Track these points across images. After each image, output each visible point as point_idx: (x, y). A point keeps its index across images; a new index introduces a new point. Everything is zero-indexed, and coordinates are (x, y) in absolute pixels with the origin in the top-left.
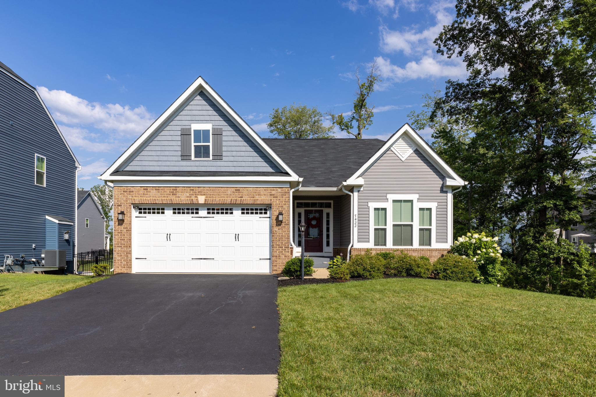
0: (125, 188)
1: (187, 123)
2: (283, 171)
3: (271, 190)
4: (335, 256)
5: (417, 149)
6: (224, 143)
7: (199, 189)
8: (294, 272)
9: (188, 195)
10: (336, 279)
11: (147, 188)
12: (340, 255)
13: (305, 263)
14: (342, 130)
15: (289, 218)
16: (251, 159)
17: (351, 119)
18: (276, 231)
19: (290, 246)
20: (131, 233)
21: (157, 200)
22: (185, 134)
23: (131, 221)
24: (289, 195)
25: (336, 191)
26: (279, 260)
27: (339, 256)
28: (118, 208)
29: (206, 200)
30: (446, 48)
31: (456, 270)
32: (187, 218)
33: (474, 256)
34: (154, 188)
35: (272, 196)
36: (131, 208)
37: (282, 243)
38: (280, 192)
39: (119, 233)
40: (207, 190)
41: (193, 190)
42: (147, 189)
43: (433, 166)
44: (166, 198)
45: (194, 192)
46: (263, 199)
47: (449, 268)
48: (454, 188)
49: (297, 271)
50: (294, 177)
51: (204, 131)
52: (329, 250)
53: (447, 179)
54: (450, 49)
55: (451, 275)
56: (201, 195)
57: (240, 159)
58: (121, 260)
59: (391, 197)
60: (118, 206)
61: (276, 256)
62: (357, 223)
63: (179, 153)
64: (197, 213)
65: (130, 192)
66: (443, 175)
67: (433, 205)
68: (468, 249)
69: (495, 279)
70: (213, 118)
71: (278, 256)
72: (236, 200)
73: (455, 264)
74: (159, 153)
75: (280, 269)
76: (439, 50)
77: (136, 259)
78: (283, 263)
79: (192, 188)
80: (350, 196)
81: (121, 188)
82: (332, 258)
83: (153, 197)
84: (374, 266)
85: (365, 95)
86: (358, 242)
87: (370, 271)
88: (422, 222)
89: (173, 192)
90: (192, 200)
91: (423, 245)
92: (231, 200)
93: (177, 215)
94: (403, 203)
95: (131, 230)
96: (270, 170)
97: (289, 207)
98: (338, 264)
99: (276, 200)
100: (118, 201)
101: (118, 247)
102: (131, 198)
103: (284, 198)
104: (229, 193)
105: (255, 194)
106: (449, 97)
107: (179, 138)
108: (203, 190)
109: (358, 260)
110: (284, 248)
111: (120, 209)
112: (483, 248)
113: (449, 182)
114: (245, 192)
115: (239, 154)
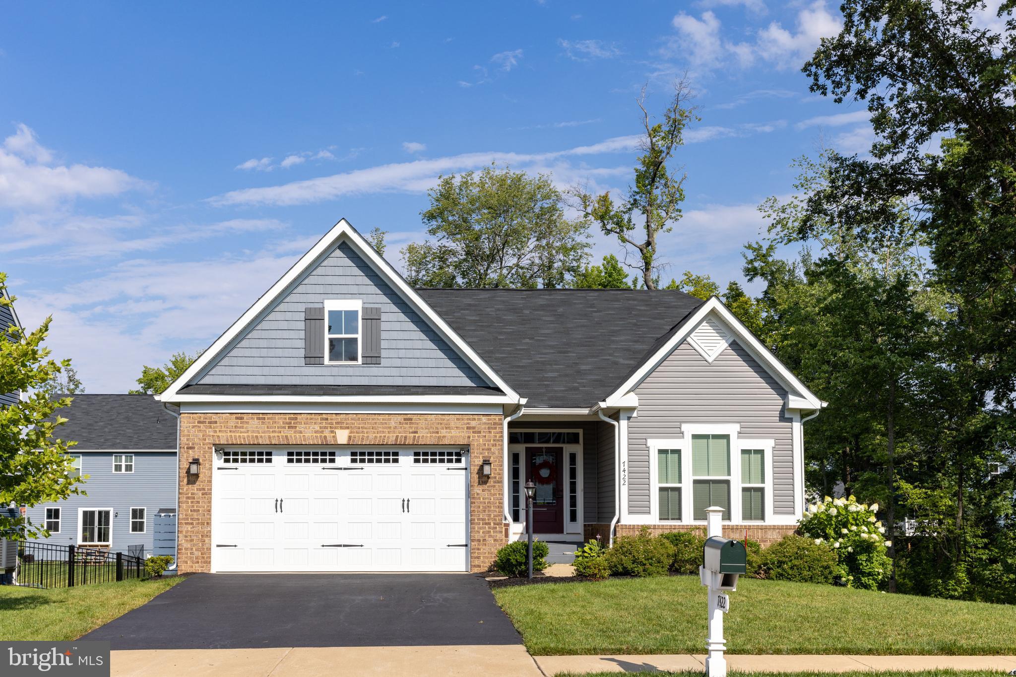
0: (202, 415)
1: (317, 298)
2: (491, 386)
3: (470, 419)
4: (587, 540)
5: (734, 341)
6: (384, 335)
7: (338, 417)
8: (516, 566)
9: (317, 428)
10: (586, 577)
11: (242, 415)
12: (596, 539)
13: (534, 550)
14: (608, 232)
15: (502, 470)
16: (432, 363)
17: (629, 206)
18: (478, 494)
19: (504, 522)
20: (211, 499)
21: (261, 437)
22: (313, 317)
23: (211, 477)
24: (502, 428)
25: (588, 415)
26: (484, 547)
27: (593, 541)
28: (188, 453)
29: (350, 437)
30: (830, 81)
31: (798, 563)
32: (314, 469)
33: (836, 539)
34: (255, 417)
35: (471, 431)
36: (211, 453)
37: (490, 515)
38: (485, 423)
39: (188, 498)
40: (352, 419)
41: (327, 419)
42: (241, 418)
43: (765, 372)
44: (276, 435)
45: (329, 423)
46: (454, 435)
47: (787, 559)
48: (804, 413)
49: (520, 564)
50: (511, 397)
51: (348, 313)
52: (574, 528)
53: (791, 397)
54: (838, 85)
55: (790, 572)
56: (341, 428)
57: (413, 363)
58: (192, 549)
59: (690, 429)
60: (187, 448)
61: (479, 541)
62: (626, 477)
63: (302, 353)
64: (332, 461)
65: (210, 423)
66: (783, 389)
67: (767, 445)
68: (826, 526)
69: (874, 579)
70: (363, 289)
71: (481, 539)
72: (406, 437)
73: (797, 553)
74: (264, 352)
75: (486, 562)
76: (816, 84)
77: (218, 546)
78: (492, 553)
79: (324, 416)
80: (613, 426)
81: (195, 415)
82: (580, 545)
83: (253, 432)
84: (650, 555)
85: (661, 152)
86: (630, 513)
87: (645, 565)
88: (747, 474)
89: (291, 423)
90: (325, 437)
91: (751, 519)
92: (397, 437)
93: (295, 464)
94: (711, 440)
95: (210, 494)
96: (468, 383)
97: (502, 449)
98: (592, 555)
99: (479, 437)
100: (188, 440)
101: (186, 524)
102: (212, 434)
103: (493, 434)
104: (393, 424)
105: (439, 426)
106: (837, 188)
107: (302, 325)
108: (345, 419)
109: (625, 545)
110: (492, 524)
111: (192, 454)
112: (852, 524)
113: (794, 403)
114: (422, 423)
115: (410, 354)
